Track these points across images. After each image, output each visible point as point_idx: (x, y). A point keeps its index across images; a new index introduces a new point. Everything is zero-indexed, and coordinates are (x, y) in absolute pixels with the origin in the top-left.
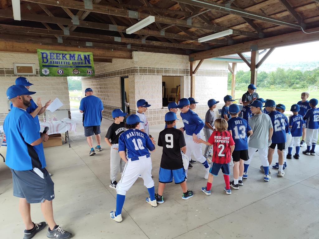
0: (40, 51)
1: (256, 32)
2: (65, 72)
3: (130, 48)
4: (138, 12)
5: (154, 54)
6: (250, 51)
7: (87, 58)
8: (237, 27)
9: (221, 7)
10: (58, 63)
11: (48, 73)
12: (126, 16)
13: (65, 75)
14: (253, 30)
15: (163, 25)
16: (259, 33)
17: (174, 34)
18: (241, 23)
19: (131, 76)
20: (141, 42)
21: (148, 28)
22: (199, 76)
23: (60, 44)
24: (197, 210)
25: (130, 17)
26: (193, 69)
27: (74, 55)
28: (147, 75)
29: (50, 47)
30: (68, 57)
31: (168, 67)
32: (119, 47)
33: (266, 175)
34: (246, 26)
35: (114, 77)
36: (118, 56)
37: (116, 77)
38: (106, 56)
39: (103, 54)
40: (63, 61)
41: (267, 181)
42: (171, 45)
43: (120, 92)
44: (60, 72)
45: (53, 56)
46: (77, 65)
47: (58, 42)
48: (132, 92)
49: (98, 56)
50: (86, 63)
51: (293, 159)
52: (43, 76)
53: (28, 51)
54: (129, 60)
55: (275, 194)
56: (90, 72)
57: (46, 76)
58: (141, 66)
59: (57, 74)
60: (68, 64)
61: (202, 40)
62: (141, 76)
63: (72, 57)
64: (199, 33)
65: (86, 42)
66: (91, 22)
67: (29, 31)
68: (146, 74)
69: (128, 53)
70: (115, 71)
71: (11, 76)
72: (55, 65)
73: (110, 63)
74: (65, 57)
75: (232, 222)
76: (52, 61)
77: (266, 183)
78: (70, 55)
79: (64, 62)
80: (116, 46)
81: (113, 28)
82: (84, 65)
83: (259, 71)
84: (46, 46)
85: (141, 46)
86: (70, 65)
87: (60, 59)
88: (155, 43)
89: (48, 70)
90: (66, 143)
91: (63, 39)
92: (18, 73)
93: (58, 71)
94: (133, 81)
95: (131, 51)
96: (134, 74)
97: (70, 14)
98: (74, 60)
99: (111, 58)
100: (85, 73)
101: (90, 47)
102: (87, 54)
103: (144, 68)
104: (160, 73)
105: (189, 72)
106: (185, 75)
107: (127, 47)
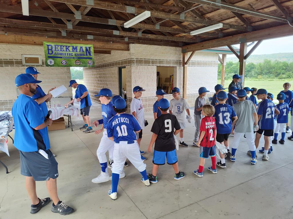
0: (46, 43)
1: (245, 26)
2: (68, 63)
3: (128, 41)
4: (135, 8)
5: (150, 46)
6: (239, 43)
7: (88, 50)
8: (227, 21)
9: (213, 2)
10: (62, 55)
11: (53, 63)
12: (124, 12)
13: (68, 66)
14: (242, 23)
15: (158, 20)
16: (247, 27)
17: (168, 28)
18: (231, 17)
19: (129, 66)
20: (137, 35)
21: (144, 22)
22: (191, 66)
23: (64, 37)
24: (188, 190)
25: (128, 12)
26: (186, 60)
27: (76, 47)
29: (55, 40)
30: (71, 49)
31: (162, 58)
32: (118, 40)
33: (253, 159)
34: (235, 20)
35: (113, 67)
36: (117, 48)
37: (114, 67)
38: (105, 48)
39: (102, 46)
40: (66, 52)
41: (254, 164)
42: (165, 38)
43: (118, 81)
45: (57, 48)
46: (79, 56)
47: (62, 35)
48: (129, 81)
49: (98, 48)
50: (87, 55)
51: (278, 144)
52: (48, 66)
53: (35, 44)
54: (127, 52)
55: (262, 176)
56: (90, 63)
57: (51, 66)
58: (137, 57)
61: (194, 33)
62: (138, 66)
63: (75, 49)
64: (191, 27)
66: (92, 17)
67: (36, 25)
68: (142, 65)
69: (126, 46)
70: (114, 62)
71: (19, 66)
72: (59, 56)
73: (109, 54)
74: (68, 49)
75: (220, 202)
76: (57, 52)
77: (253, 166)
78: (73, 47)
79: (68, 53)
80: (114, 39)
81: (112, 22)
82: (85, 57)
83: (247, 62)
84: (51, 39)
85: (138, 39)
86: (72, 56)
87: (64, 51)
88: (150, 36)
89: (53, 61)
90: (69, 127)
91: (66, 33)
92: (26, 64)
93: (62, 62)
94: (130, 71)
95: (128, 43)
96: (131, 65)
97: (73, 9)
98: (77, 51)
99: (110, 50)
100: (86, 64)
101: (91, 40)
102: (88, 46)
103: (140, 59)
104: (155, 64)
105: (181, 63)
106: (178, 65)
107: (124, 40)
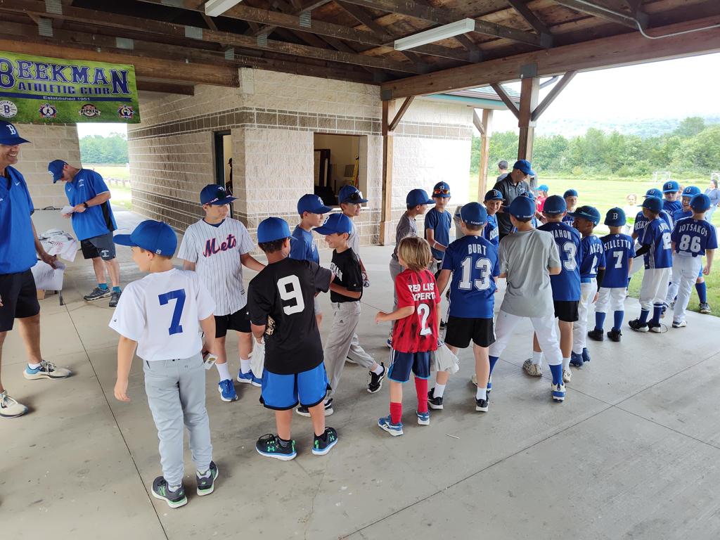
1: (534, 32)
2: (62, 111)
3: (233, 59)
5: (296, 77)
6: (519, 78)
7: (118, 79)
8: (491, 18)
10: (43, 89)
11: (13, 113)
13: (68, 122)
14: (528, 26)
16: (539, 35)
18: (498, 7)
19: (237, 129)
20: (255, 43)
22: (405, 136)
23: (46, 40)
24: (345, 488)
26: (390, 120)
27: (84, 70)
28: (276, 128)
29: (18, 46)
30: (67, 73)
31: (328, 112)
32: (205, 56)
33: (559, 387)
34: (511, 17)
35: (199, 131)
36: (202, 77)
37: (203, 131)
38: (169, 77)
39: (161, 70)
40: (54, 83)
42: (334, 57)
43: (212, 168)
44: (48, 110)
45: (27, 70)
46: (93, 95)
47: (41, 33)
48: (239, 170)
49: (148, 75)
50: (115, 91)
54: (232, 90)
58: (260, 106)
59: (38, 116)
60: (70, 92)
61: (405, 45)
62: (262, 131)
63: (79, 74)
64: (402, 31)
65: (117, 38)
68: (273, 127)
69: (229, 73)
70: (202, 116)
72: (33, 92)
73: (190, 96)
74: (61, 75)
76: (26, 82)
78: (75, 69)
79: (59, 87)
80: (195, 52)
82: (110, 96)
84: (7, 44)
85: (262, 57)
86: (73, 95)
87: (47, 78)
88: (292, 48)
89: (14, 106)
91: (53, 27)
93: (42, 111)
94: (242, 143)
95: (235, 67)
96: (243, 126)
98: (86, 81)
99: (191, 83)
100: (114, 114)
101: (127, 51)
102: (119, 68)
103: (268, 110)
104: (310, 126)
105: (379, 125)
106: (371, 132)
107: (223, 55)
